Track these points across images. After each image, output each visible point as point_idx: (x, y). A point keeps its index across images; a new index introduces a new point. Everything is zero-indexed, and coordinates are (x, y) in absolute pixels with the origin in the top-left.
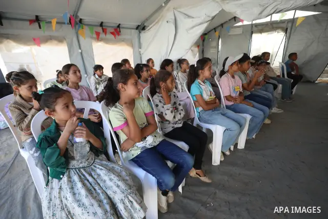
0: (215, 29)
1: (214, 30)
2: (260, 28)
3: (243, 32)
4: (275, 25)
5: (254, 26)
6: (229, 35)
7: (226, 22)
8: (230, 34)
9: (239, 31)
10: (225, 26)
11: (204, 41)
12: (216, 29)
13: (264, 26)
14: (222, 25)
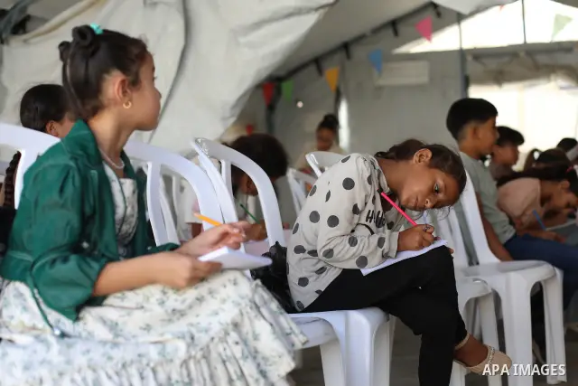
0: (318, 62)
1: (313, 68)
2: (493, 64)
3: (432, 79)
4: (542, 59)
5: (469, 58)
6: (380, 88)
7: (360, 39)
8: (382, 82)
9: (418, 74)
10: (359, 52)
11: (271, 108)
12: (325, 64)
13: (506, 59)
14: (346, 47)
